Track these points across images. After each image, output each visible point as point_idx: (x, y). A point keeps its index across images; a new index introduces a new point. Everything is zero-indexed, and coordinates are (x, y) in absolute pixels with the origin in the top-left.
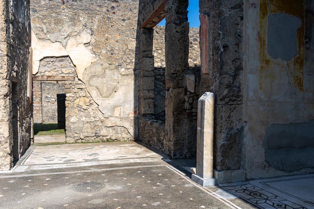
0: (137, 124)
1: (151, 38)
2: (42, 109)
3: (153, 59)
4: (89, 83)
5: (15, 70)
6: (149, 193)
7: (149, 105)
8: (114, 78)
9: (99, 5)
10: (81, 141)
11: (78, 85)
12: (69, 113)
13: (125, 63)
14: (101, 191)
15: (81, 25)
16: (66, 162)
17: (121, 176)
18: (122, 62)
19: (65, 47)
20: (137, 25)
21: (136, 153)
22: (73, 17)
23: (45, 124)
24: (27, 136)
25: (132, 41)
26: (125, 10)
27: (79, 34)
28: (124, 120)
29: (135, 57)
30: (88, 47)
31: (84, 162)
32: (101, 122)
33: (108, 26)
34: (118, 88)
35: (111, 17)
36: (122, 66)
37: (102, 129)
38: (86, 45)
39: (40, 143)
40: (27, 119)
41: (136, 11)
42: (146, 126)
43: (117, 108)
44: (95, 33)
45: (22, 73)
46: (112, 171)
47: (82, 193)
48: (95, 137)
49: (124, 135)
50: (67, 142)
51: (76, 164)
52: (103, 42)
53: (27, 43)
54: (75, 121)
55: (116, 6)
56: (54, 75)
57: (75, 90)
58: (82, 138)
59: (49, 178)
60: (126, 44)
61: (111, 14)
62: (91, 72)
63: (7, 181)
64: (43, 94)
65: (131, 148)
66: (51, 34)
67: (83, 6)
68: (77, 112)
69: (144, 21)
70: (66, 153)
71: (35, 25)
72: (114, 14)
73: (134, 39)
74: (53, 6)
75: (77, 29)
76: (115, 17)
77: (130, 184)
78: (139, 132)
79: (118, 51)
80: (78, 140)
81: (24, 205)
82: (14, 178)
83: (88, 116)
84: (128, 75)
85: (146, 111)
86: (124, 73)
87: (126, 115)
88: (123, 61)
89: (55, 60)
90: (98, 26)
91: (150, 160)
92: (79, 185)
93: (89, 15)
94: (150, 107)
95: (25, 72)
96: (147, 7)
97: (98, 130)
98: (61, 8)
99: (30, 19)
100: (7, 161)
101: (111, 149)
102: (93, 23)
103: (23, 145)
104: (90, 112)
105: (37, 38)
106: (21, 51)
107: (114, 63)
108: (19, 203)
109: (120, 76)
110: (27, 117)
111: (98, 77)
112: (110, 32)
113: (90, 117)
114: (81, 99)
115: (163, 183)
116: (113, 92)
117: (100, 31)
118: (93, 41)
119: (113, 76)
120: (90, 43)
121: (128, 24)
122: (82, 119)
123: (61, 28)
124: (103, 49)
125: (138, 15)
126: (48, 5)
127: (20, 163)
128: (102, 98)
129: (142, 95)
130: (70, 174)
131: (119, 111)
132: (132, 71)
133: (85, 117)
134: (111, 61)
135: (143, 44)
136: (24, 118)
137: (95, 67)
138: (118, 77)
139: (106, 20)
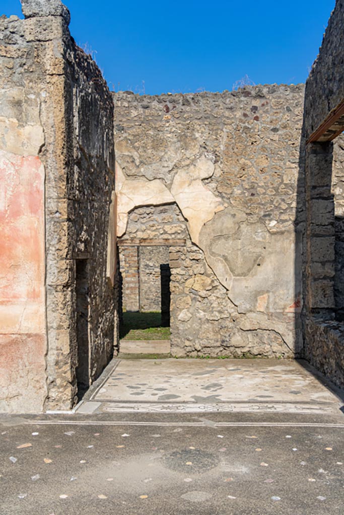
0: (301, 327)
1: (329, 162)
2: (139, 286)
3: (331, 201)
4: (210, 250)
5: (83, 240)
6: (298, 490)
7: (324, 292)
8: (257, 239)
9: (230, 107)
10: (196, 354)
11: (192, 254)
12: (175, 303)
13: (278, 211)
14: (210, 473)
15: (198, 146)
16: (162, 401)
17: (253, 443)
18: (271, 208)
19: (169, 187)
20: (300, 138)
21: (293, 390)
22: (183, 133)
23: (144, 313)
24: (106, 343)
25: (290, 168)
26: (278, 111)
27: (193, 162)
28: (276, 319)
29: (297, 198)
30: (210, 184)
31: (193, 402)
32: (232, 320)
33: (246, 143)
34: (263, 258)
35: (250, 127)
36: (272, 217)
37: (234, 334)
38: (206, 181)
39: (129, 354)
40: (107, 314)
41: (299, 110)
42: (316, 333)
43: (262, 296)
44: (223, 158)
45: (97, 239)
46: (238, 429)
47: (175, 473)
48: (222, 349)
49: (276, 347)
50: (173, 354)
51: (178, 405)
52: (236, 173)
53: (107, 187)
54: (187, 318)
55: (260, 105)
56: (151, 237)
57: (186, 262)
58: (198, 349)
59: (127, 434)
60: (280, 174)
61: (252, 120)
62: (213, 230)
63: (63, 431)
64: (141, 260)
65: (284, 377)
66: (146, 166)
67: (200, 111)
68: (190, 302)
69: (312, 129)
70: (166, 379)
71: (122, 152)
72: (257, 120)
73: (294, 164)
74: (150, 118)
75: (191, 154)
76: (259, 126)
77: (266, 465)
78: (304, 342)
79: (265, 189)
80: (191, 352)
81: (79, 486)
82: (75, 427)
83: (209, 309)
84: (282, 233)
85: (319, 303)
86: (275, 230)
87: (280, 309)
88: (273, 206)
89: (152, 210)
90: (227, 147)
91: (316, 410)
92: (175, 454)
93: (211, 127)
94: (327, 296)
95: (102, 236)
96: (319, 104)
97: (227, 335)
98: (164, 118)
99: (113, 144)
100: (67, 395)
101: (247, 375)
102: (218, 141)
103: (97, 361)
104: (212, 302)
105: (125, 175)
106: (95, 203)
107: (257, 211)
108: (72, 481)
109: (268, 235)
110: (106, 312)
111: (227, 238)
112: (248, 154)
113: (212, 312)
114: (197, 278)
115: (330, 471)
116: (253, 266)
117: (231, 154)
118: (218, 173)
119: (254, 236)
120: (213, 177)
121: (283, 136)
122: (198, 315)
123: (163, 154)
124: (235, 186)
125: (302, 117)
126: (143, 116)
127: (89, 396)
128: (233, 277)
129: (310, 272)
130: (163, 427)
131: (266, 301)
132: (292, 225)
133: (204, 311)
134: (250, 208)
135: (312, 173)
136: (102, 315)
137: (221, 219)
138: (264, 238)
139: (242, 133)
